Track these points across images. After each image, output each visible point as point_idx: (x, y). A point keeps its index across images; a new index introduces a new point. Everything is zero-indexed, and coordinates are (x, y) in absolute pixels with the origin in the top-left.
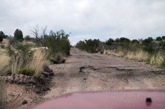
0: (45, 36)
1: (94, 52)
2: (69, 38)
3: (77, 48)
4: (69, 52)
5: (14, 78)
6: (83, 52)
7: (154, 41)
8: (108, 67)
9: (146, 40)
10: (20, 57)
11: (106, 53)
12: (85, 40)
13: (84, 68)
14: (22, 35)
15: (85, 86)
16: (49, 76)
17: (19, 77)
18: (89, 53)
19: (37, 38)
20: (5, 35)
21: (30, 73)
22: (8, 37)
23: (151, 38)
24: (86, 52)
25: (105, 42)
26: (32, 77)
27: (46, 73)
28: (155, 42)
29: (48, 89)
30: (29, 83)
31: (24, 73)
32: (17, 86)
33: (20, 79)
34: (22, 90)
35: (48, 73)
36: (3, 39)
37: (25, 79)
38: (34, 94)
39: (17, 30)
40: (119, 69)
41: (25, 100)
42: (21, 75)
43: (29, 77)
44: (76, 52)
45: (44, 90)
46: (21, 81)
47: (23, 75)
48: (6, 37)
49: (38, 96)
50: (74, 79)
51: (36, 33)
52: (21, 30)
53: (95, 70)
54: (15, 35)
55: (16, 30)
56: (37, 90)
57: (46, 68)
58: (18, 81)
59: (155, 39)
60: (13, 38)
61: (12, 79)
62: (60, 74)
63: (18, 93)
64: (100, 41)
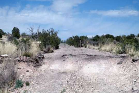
0: (39, 33)
1: (79, 47)
2: (58, 35)
3: (67, 44)
4: (59, 46)
5: (21, 58)
6: (71, 47)
7: (135, 37)
8: (82, 55)
9: (128, 36)
10: (23, 47)
11: (89, 47)
12: (73, 37)
13: (66, 55)
14: (19, 33)
15: (63, 64)
16: (41, 58)
17: (23, 58)
18: (76, 47)
19: (33, 35)
20: (4, 32)
21: (30, 56)
22: (6, 34)
23: (133, 34)
24: (74, 47)
25: (92, 38)
26: (31, 58)
27: (39, 56)
28: (137, 38)
29: (41, 65)
30: (30, 61)
31: (27, 55)
32: (22, 63)
33: (24, 59)
34: (25, 65)
35: (41, 57)
36: (2, 36)
37: (27, 59)
38: (33, 67)
39: (15, 28)
40: (88, 55)
41: (27, 70)
42: (25, 57)
43: (29, 58)
44: (65, 47)
45: (38, 66)
46: (25, 60)
47: (26, 57)
48: (5, 34)
49: (35, 68)
50: (57, 60)
51: (32, 31)
52: (18, 28)
53: (72, 56)
54: (12, 32)
55: (13, 28)
56: (34, 65)
57: (40, 54)
58: (23, 60)
59: (137, 35)
60: (11, 35)
61: (19, 59)
62: (48, 58)
63: (23, 67)
64: (87, 38)
